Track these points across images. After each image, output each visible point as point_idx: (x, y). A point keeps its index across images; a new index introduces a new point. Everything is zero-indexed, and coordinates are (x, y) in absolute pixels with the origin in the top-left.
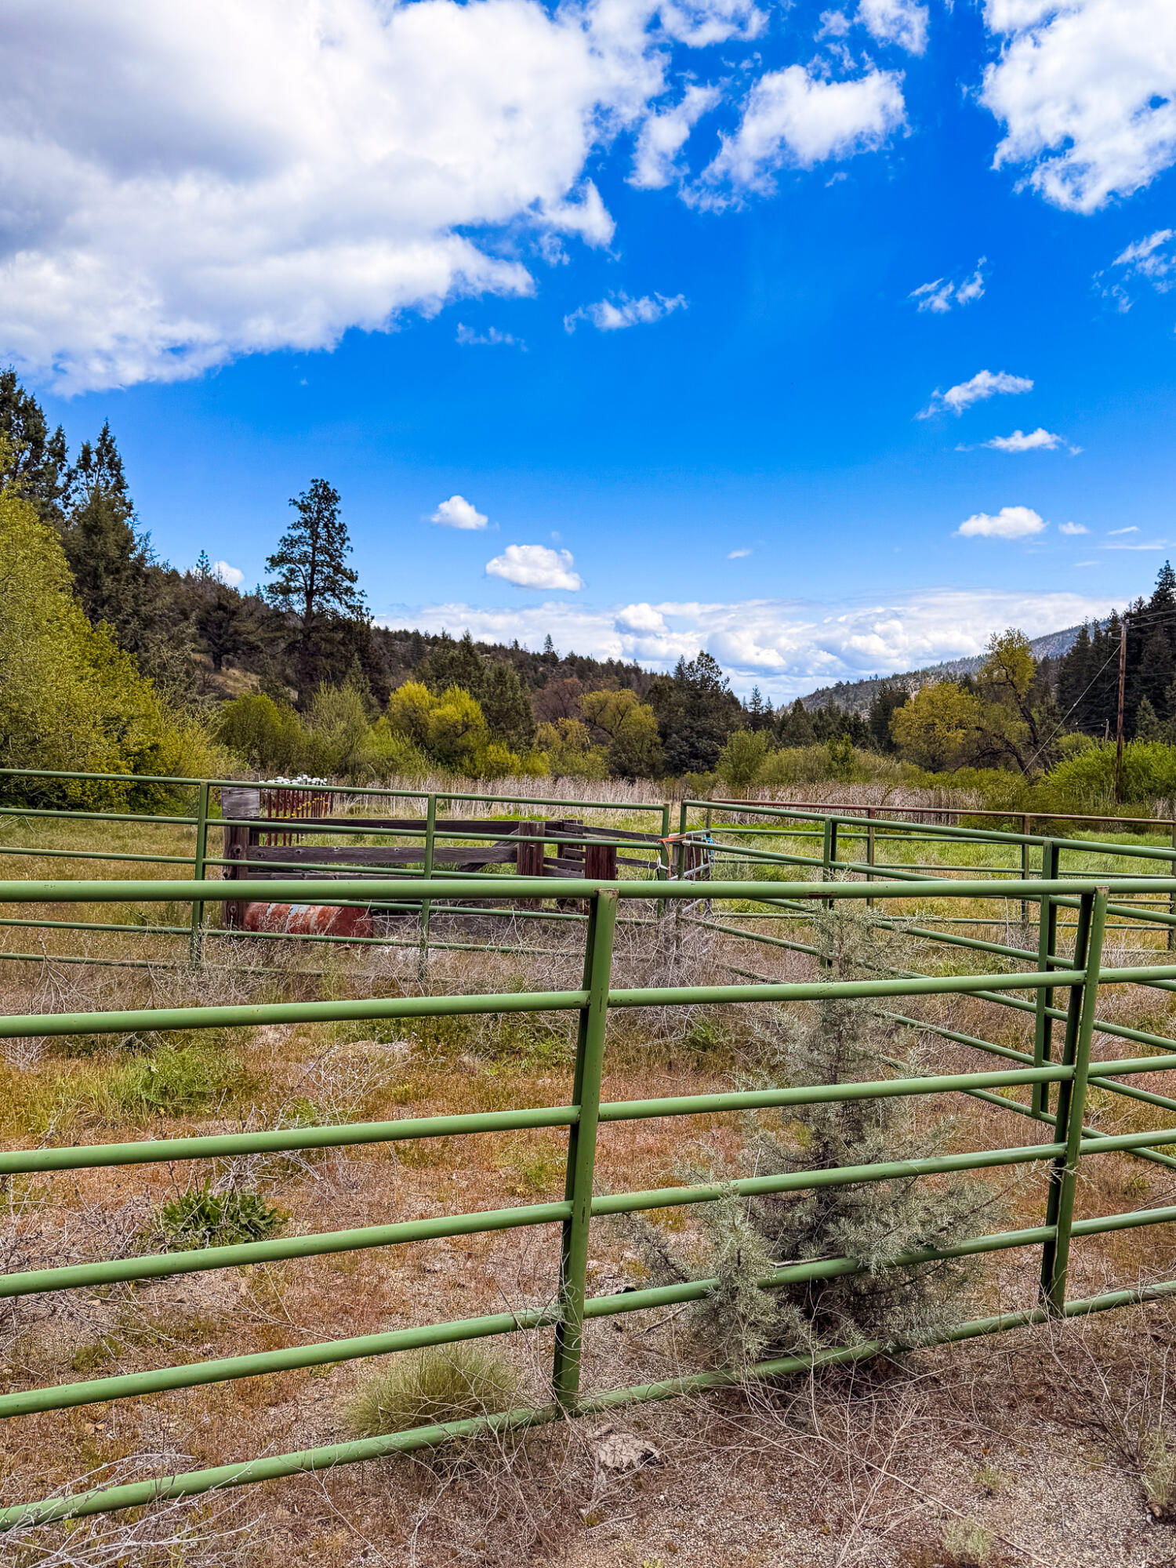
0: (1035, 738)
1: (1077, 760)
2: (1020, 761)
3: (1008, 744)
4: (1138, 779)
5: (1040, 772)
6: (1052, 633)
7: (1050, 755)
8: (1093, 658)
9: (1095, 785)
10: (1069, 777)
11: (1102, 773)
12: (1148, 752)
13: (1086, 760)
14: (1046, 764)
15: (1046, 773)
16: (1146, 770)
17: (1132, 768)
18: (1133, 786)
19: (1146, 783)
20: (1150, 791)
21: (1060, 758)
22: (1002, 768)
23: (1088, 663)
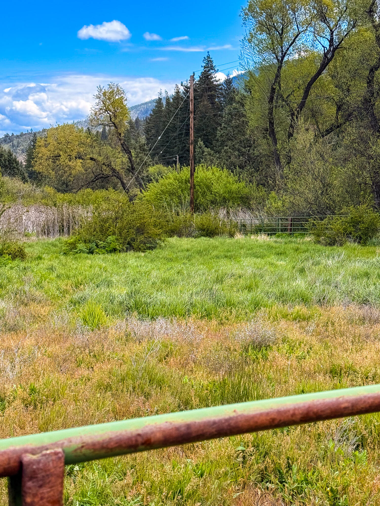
0: (132, 166)
1: (161, 181)
2: (123, 184)
3: (114, 170)
4: (204, 194)
5: (136, 191)
6: (140, 104)
7: (142, 179)
8: (166, 116)
9: (176, 200)
10: (157, 194)
11: (179, 191)
12: (209, 174)
13: (167, 181)
14: (141, 185)
15: (141, 191)
16: (208, 187)
17: (199, 186)
18: (201, 200)
19: (209, 197)
20: (212, 202)
21: (150, 181)
22: (111, 189)
23: (163, 119)
